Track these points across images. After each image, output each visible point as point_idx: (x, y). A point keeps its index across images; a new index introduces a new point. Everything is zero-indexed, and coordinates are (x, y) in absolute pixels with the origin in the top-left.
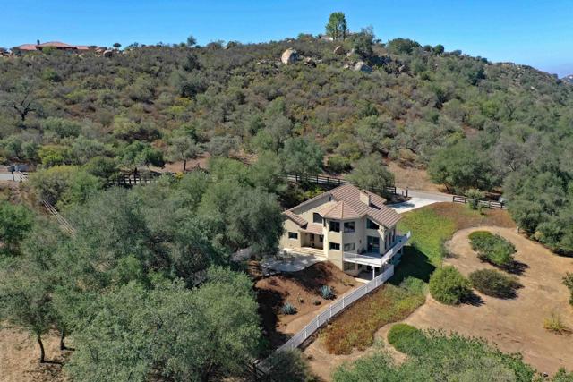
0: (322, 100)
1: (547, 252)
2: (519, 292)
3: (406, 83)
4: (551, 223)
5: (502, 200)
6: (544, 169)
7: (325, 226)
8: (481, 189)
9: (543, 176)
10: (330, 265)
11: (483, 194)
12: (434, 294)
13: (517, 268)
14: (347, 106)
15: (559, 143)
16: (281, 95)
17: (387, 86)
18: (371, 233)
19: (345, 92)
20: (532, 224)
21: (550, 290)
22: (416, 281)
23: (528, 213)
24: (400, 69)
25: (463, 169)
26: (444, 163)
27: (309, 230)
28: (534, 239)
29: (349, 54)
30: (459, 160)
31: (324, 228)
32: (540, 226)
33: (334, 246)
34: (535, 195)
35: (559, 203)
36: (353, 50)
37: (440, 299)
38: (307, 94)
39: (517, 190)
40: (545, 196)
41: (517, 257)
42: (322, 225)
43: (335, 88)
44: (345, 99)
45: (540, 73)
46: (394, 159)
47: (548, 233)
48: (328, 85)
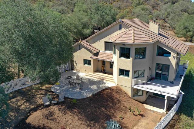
7: (115, 53)
10: (119, 90)
27: (100, 57)
31: (114, 55)
33: (123, 72)
42: (113, 52)
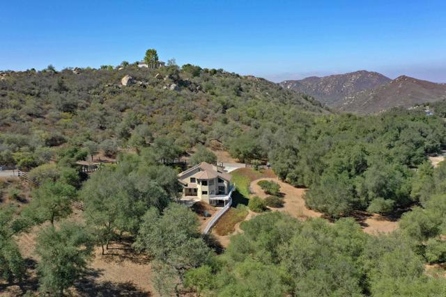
0: (156, 111)
1: (292, 187)
2: (284, 204)
3: (203, 98)
4: (292, 173)
5: (268, 164)
6: (287, 148)
7: (199, 183)
8: (259, 159)
9: (287, 151)
10: (203, 203)
11: (260, 162)
12: (251, 209)
13: (282, 195)
14: (173, 114)
15: (289, 132)
16: (129, 108)
17: (192, 100)
18: (220, 184)
19: (169, 104)
20: (284, 175)
21: (297, 202)
22: (242, 206)
23: (282, 169)
24: (197, 88)
25: (248, 149)
26: (238, 147)
27: (189, 187)
28: (286, 182)
29: (165, 79)
30: (245, 145)
31: (198, 185)
32: (288, 175)
33: (204, 193)
34: (284, 160)
35: (295, 163)
36: (167, 76)
37: (255, 211)
38: (146, 107)
39: (276, 159)
40: (289, 160)
41: (281, 191)
42: (197, 183)
43: (163, 102)
44: (171, 109)
45: (270, 83)
46: (209, 146)
47: (292, 178)
48: (157, 100)
